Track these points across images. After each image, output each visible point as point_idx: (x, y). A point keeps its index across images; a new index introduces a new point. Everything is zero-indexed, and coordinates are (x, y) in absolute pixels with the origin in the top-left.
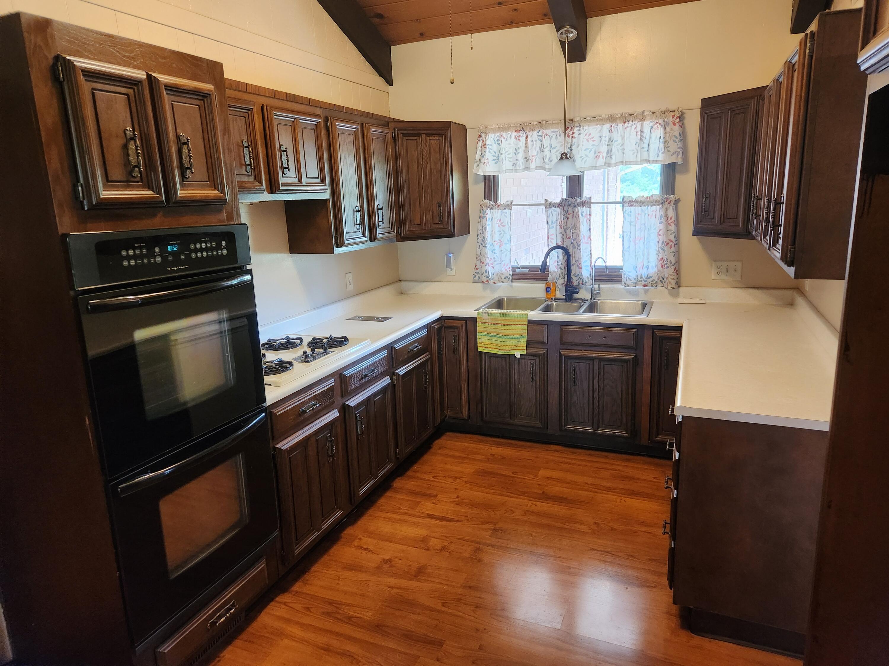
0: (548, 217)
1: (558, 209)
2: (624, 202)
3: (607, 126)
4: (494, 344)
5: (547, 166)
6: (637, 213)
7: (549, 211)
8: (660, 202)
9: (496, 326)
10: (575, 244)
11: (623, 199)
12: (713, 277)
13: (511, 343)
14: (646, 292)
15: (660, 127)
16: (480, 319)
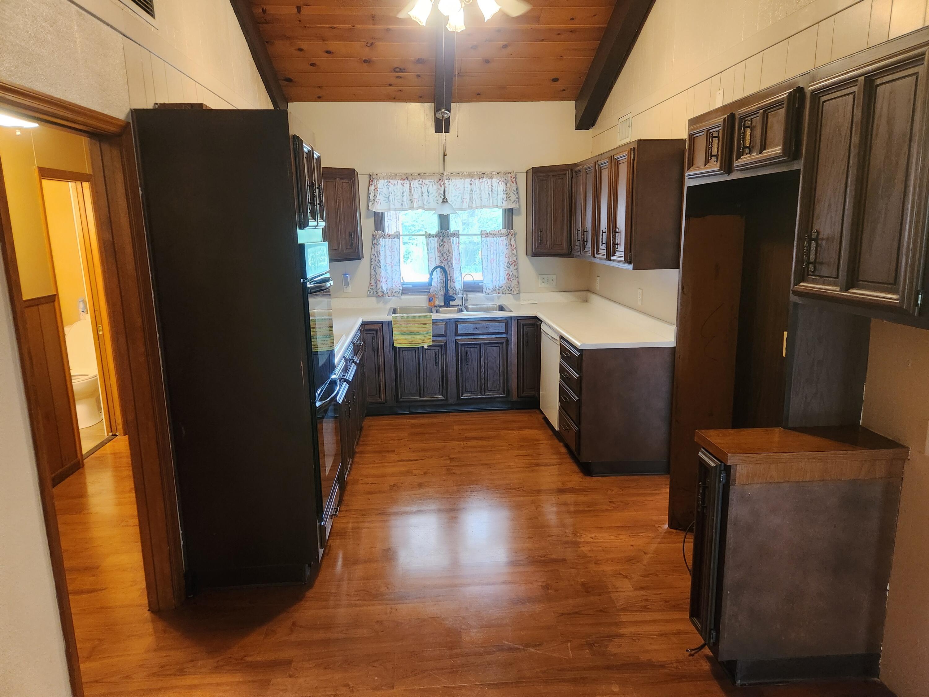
0: (428, 245)
1: (436, 239)
2: (482, 234)
3: (468, 180)
4: (407, 340)
5: (425, 207)
6: (491, 242)
7: (429, 240)
8: (506, 235)
9: (408, 326)
10: (450, 264)
11: (481, 233)
12: (540, 286)
13: (420, 337)
14: (499, 298)
15: (503, 183)
16: (394, 321)
